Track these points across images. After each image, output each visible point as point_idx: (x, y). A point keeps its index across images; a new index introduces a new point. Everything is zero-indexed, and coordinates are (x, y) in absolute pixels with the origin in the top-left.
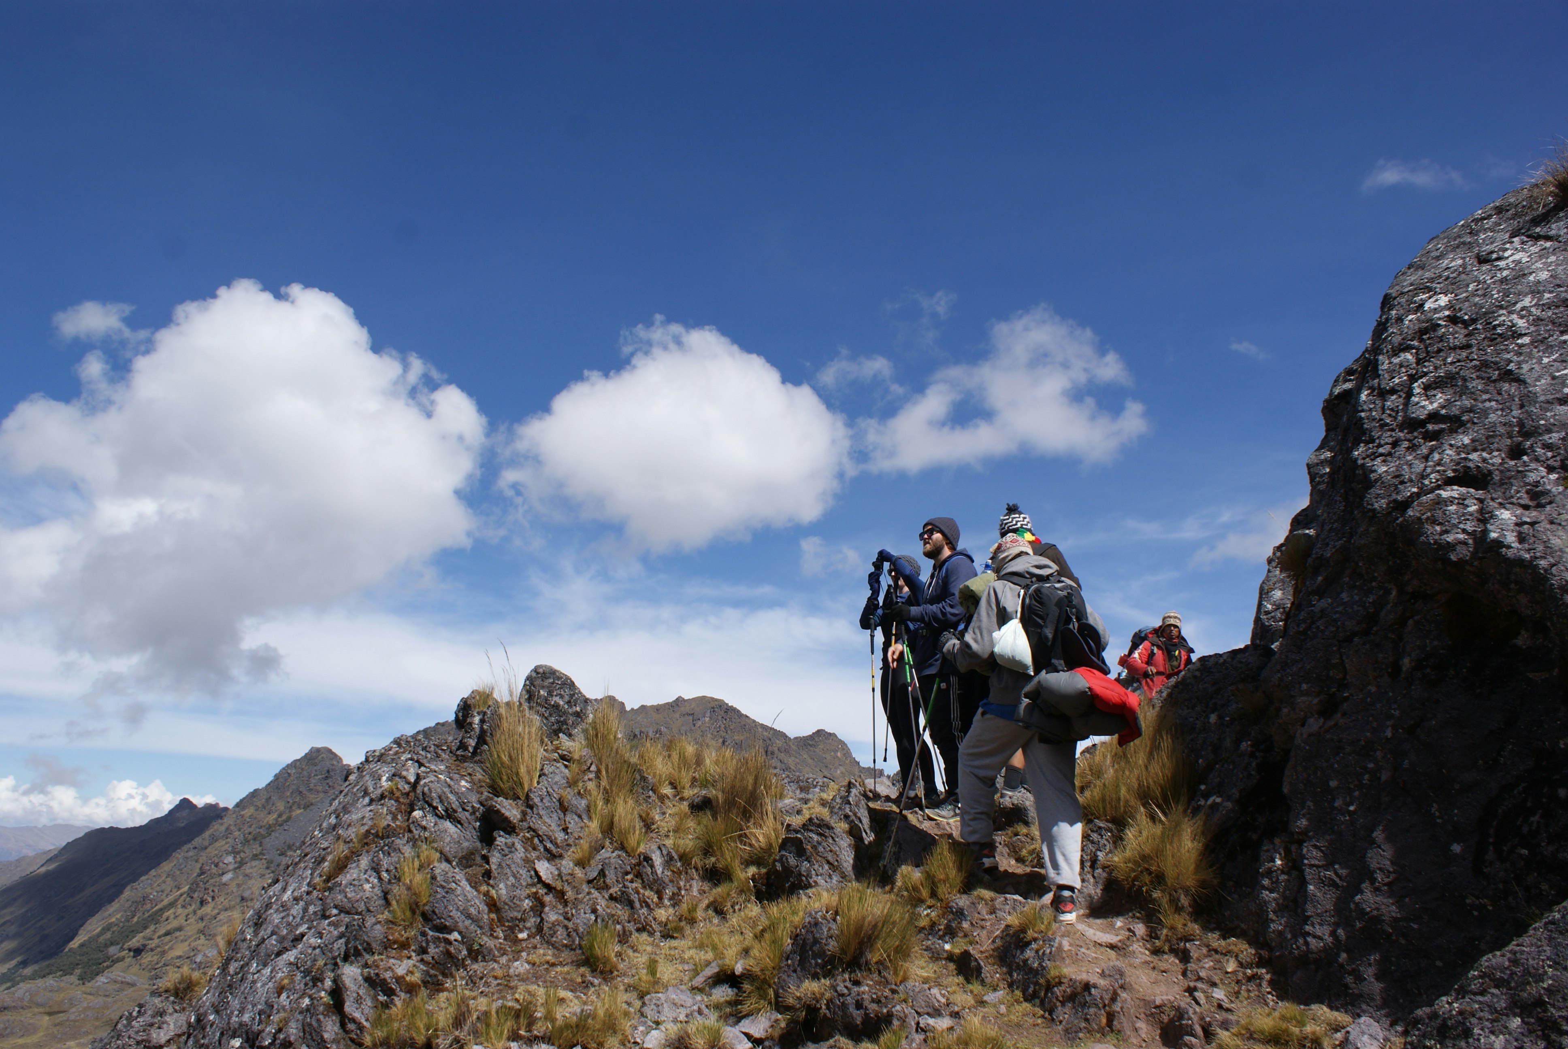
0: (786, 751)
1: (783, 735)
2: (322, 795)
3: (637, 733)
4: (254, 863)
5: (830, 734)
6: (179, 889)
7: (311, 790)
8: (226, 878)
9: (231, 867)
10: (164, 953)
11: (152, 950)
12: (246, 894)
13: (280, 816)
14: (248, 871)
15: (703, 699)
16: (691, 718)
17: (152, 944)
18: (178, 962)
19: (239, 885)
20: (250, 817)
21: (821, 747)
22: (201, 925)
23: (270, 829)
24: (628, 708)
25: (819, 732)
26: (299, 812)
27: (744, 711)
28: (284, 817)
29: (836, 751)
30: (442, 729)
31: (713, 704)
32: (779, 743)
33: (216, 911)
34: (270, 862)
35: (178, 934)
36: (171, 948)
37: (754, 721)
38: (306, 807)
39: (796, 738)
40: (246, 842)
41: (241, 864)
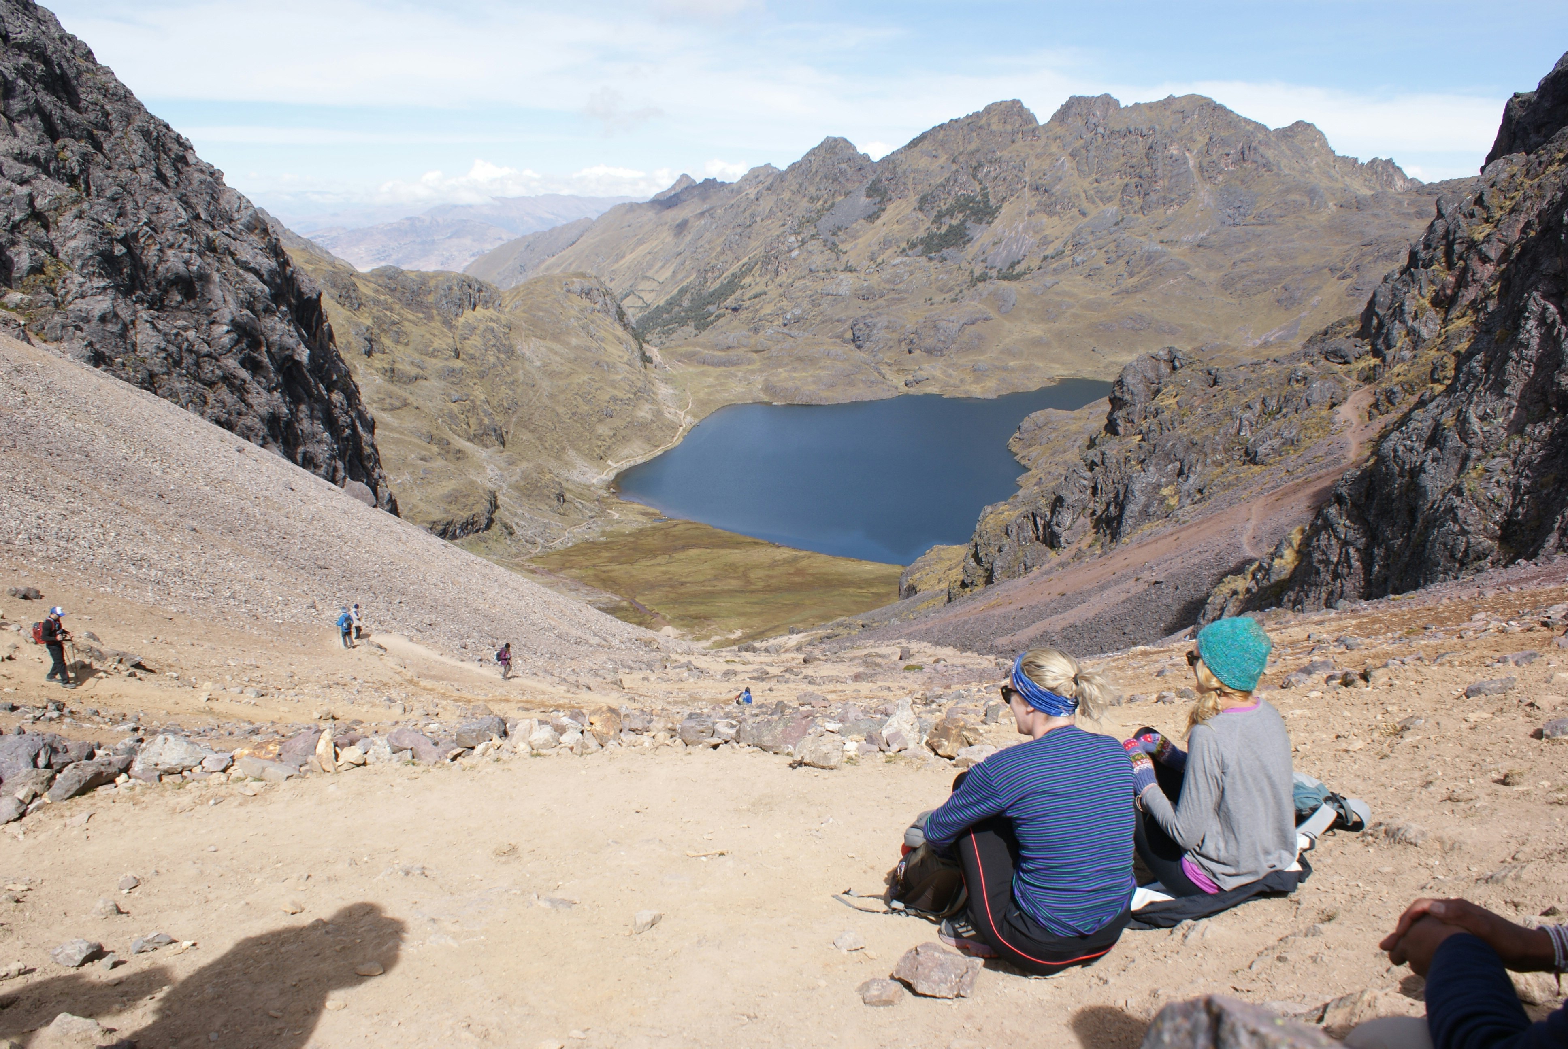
0: (1267, 144)
1: (1264, 128)
2: (857, 184)
3: (1132, 129)
4: (814, 242)
5: (1309, 125)
6: (739, 260)
7: (848, 180)
8: (795, 253)
9: (796, 245)
10: (757, 311)
11: (746, 309)
12: (813, 267)
13: (825, 202)
14: (810, 248)
15: (1192, 98)
16: (1181, 115)
17: (747, 304)
18: (770, 318)
19: (805, 260)
20: (789, 200)
21: (1299, 137)
22: (781, 290)
23: (819, 214)
24: (1122, 106)
25: (1299, 124)
26: (840, 199)
27: (1229, 107)
28: (829, 203)
29: (1313, 142)
30: (956, 125)
31: (1203, 102)
32: (1260, 136)
33: (790, 280)
34: (826, 241)
35: (764, 297)
36: (762, 308)
37: (1238, 116)
38: (847, 194)
39: (1276, 130)
40: (801, 224)
41: (803, 242)
